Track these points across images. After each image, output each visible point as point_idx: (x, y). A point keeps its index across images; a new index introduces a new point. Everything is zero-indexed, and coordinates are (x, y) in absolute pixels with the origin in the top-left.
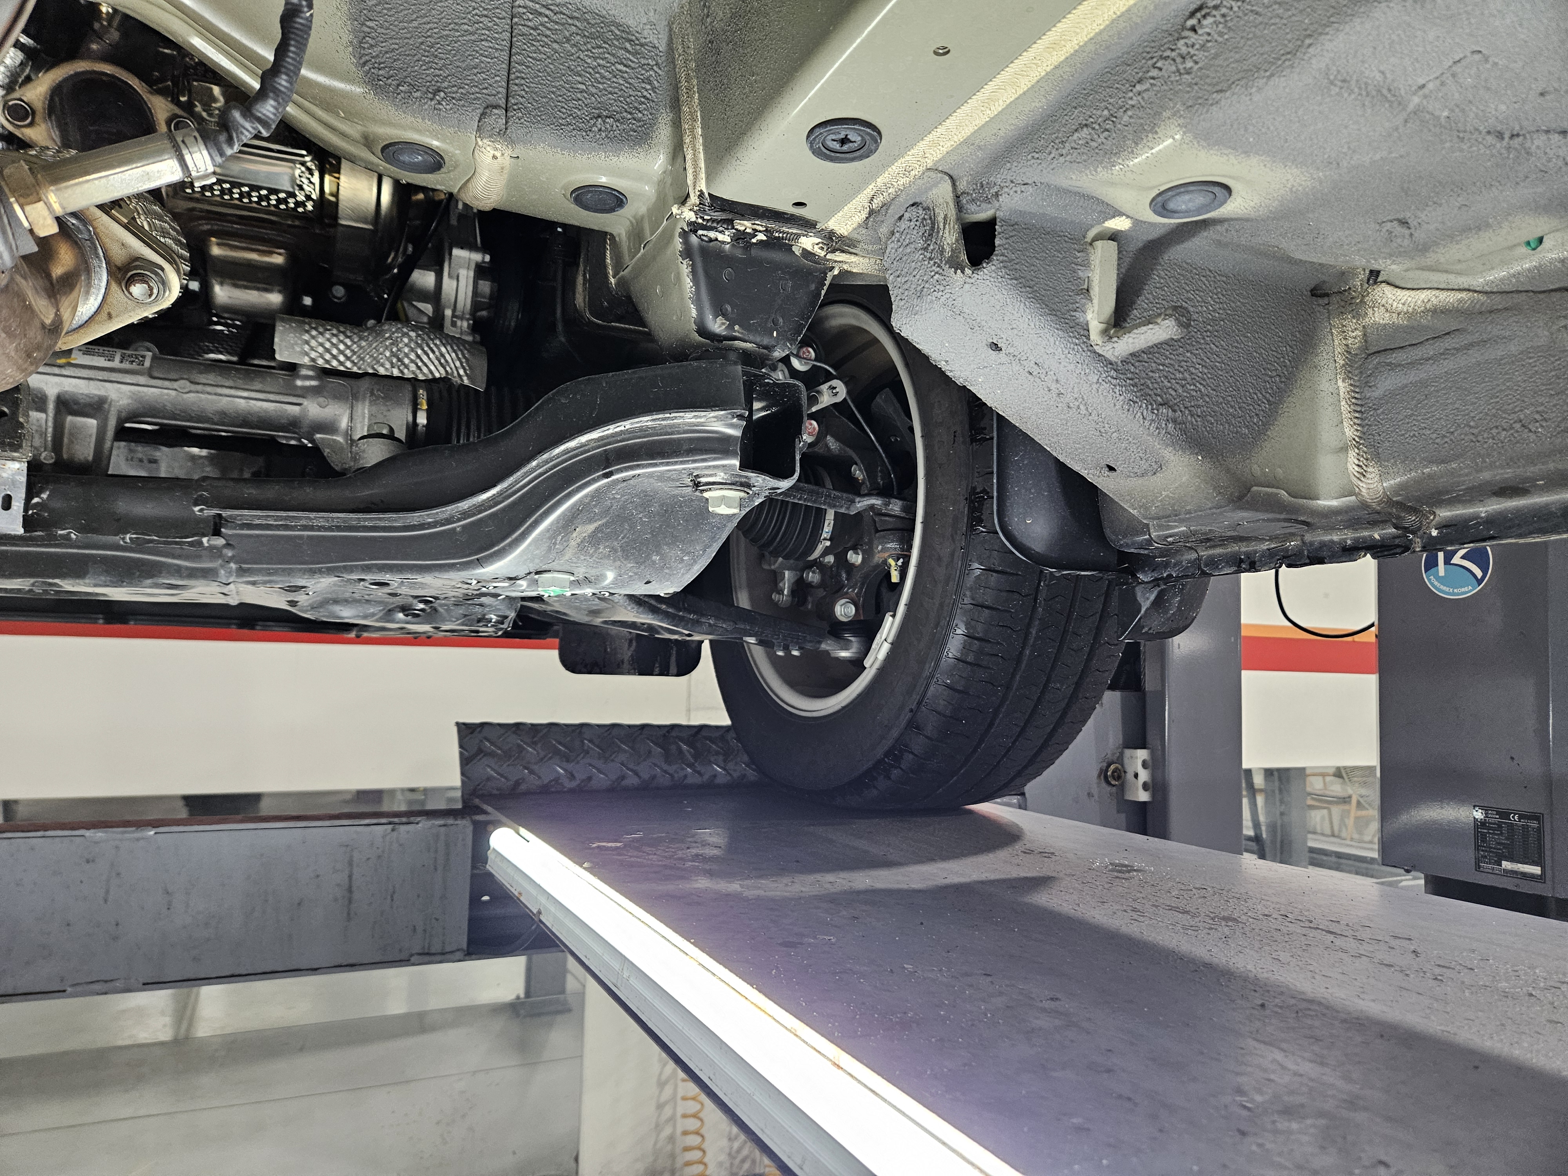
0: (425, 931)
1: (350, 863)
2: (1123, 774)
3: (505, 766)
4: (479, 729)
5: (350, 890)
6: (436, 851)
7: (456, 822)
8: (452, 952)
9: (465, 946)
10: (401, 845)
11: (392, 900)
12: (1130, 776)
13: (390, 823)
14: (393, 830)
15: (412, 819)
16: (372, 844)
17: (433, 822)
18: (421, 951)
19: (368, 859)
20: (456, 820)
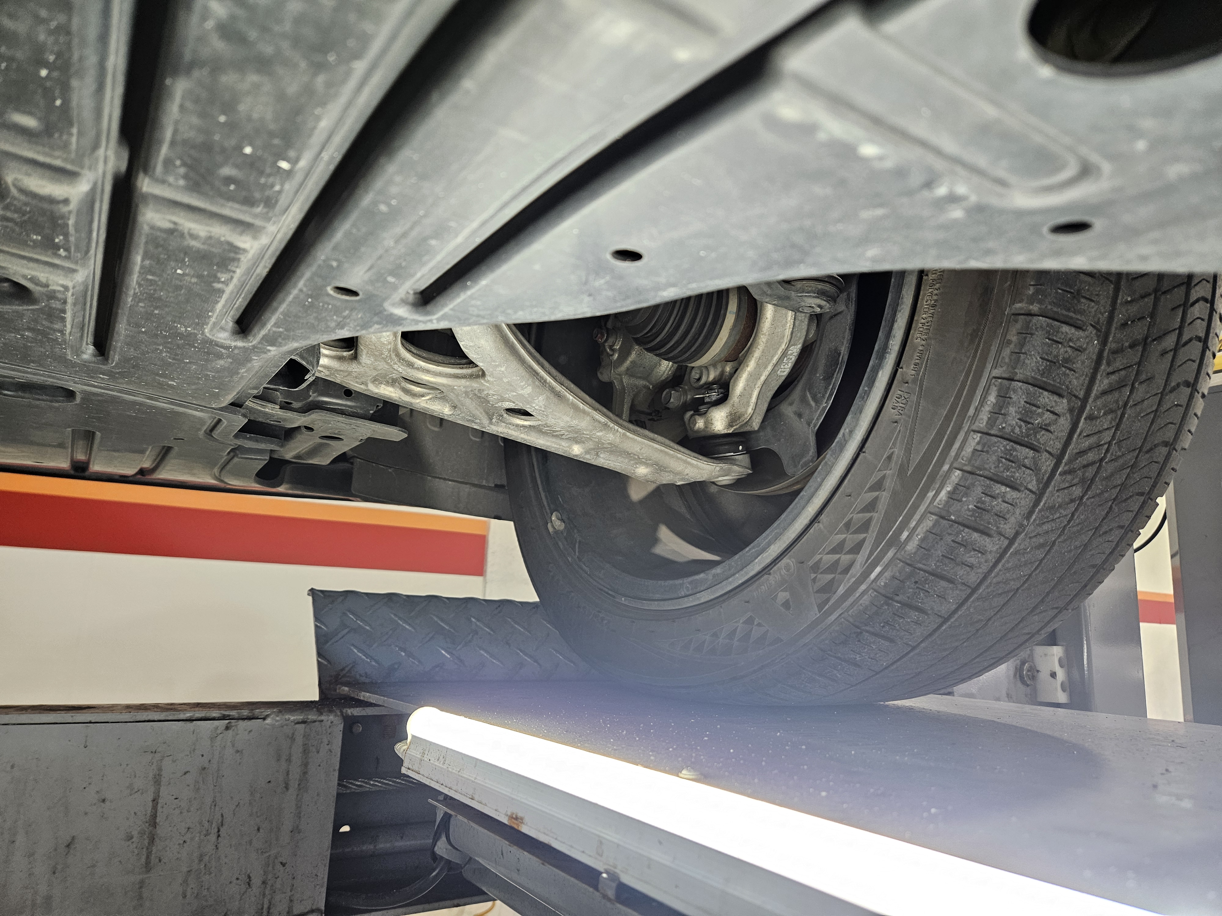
1: (157, 780)
2: (1036, 673)
3: (375, 646)
4: (341, 599)
5: (153, 822)
6: (289, 760)
7: (320, 718)
9: (322, 905)
10: (238, 751)
15: (257, 712)
16: (194, 750)
17: (287, 717)
19: (186, 772)
20: (321, 714)
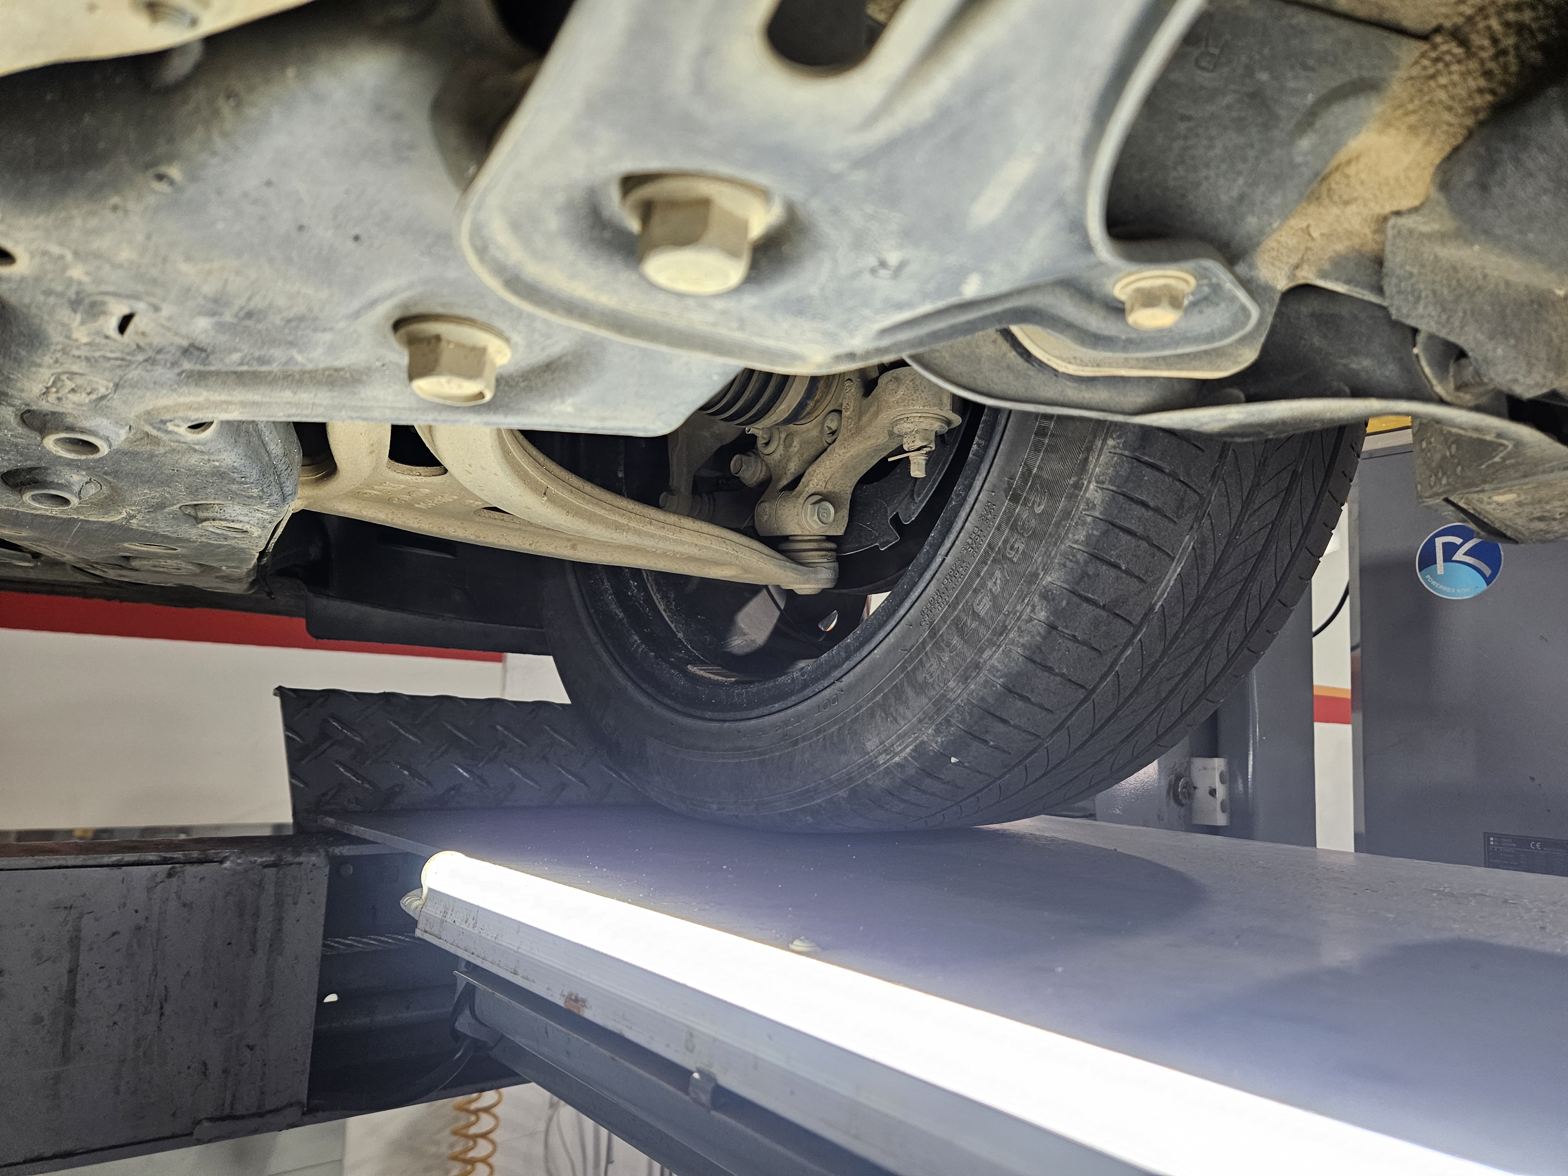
0: (225, 1071)
1: (75, 944)
2: (1192, 791)
3: (368, 762)
4: (320, 700)
5: (70, 999)
6: (256, 915)
7: (298, 860)
8: (277, 1110)
9: (304, 1097)
10: (185, 905)
11: (162, 1014)
12: (1202, 792)
13: (164, 861)
14: (170, 875)
15: (212, 851)
16: (124, 905)
17: (253, 859)
18: (216, 1114)
19: (114, 934)
20: (299, 855)
